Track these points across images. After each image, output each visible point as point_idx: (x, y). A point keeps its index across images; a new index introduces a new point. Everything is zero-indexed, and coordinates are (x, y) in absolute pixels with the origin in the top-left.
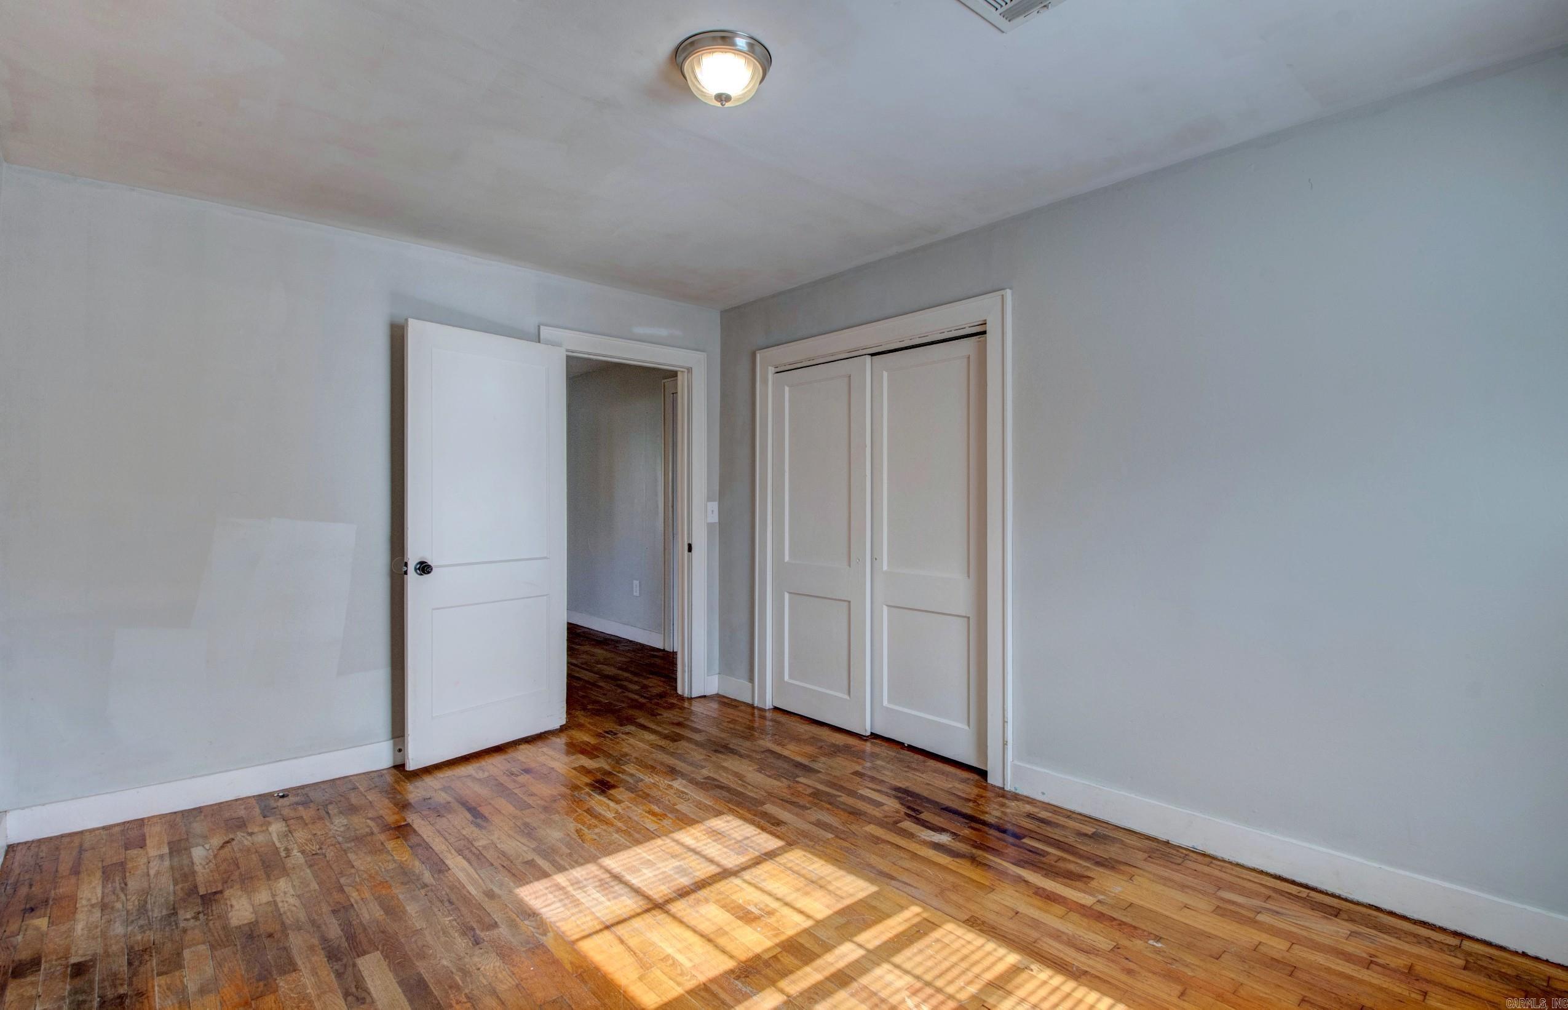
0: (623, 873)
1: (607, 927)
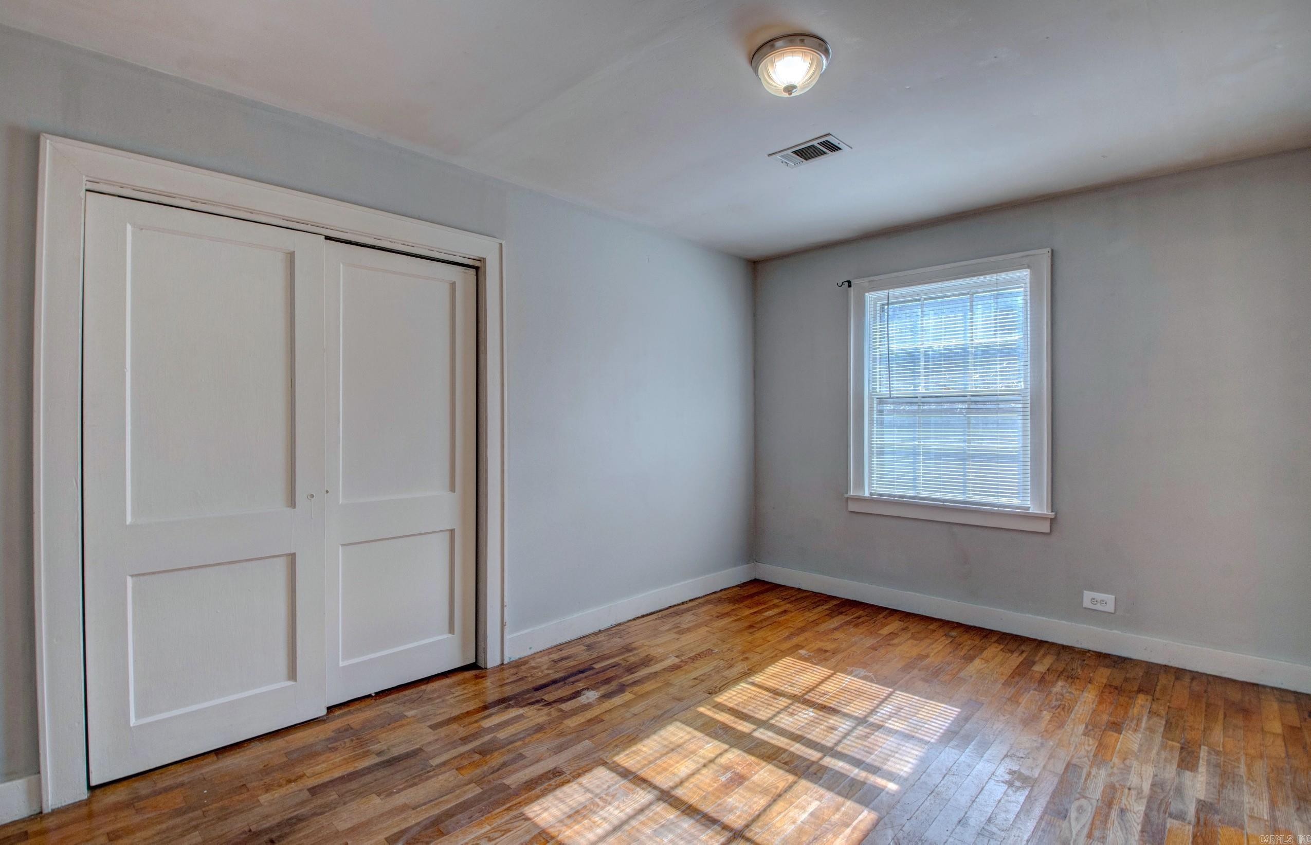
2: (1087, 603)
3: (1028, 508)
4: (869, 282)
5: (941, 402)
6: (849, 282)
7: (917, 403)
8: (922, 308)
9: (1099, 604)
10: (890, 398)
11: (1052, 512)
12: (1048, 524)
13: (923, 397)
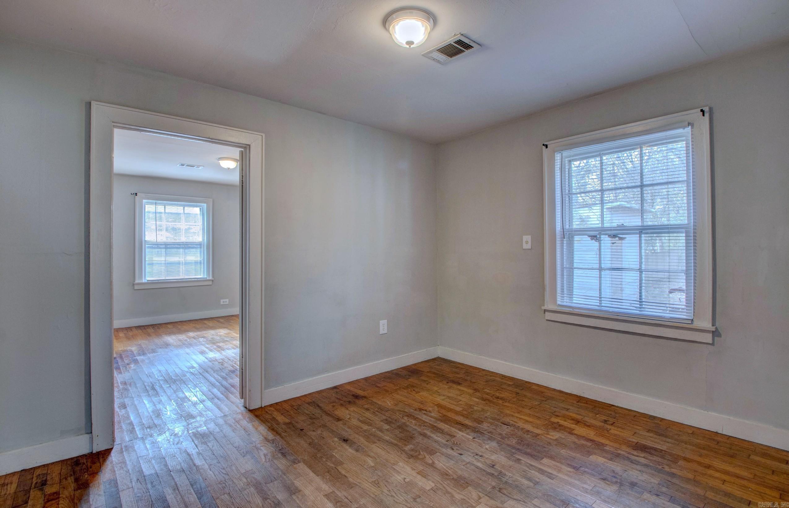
2: (222, 303)
10: (157, 242)
12: (211, 282)
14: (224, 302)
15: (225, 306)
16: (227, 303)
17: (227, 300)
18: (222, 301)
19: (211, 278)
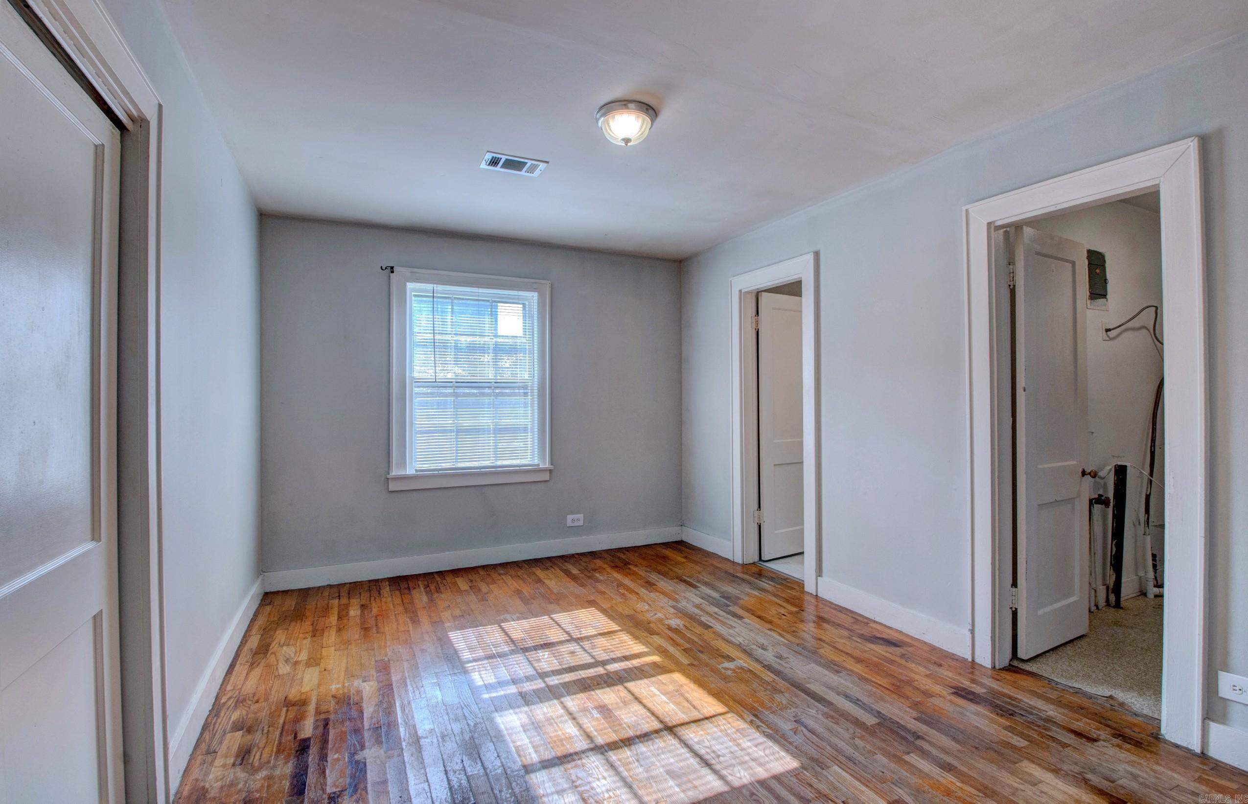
0: (698, 767)
1: (707, 718)
2: (569, 524)
3: (538, 465)
4: (412, 272)
5: (479, 387)
6: (392, 268)
7: (451, 387)
8: (452, 306)
9: (576, 522)
10: (436, 382)
11: (551, 465)
12: (548, 474)
13: (457, 382)
14: (573, 520)
15: (576, 530)
16: (581, 523)
17: (581, 516)
18: (570, 517)
19: (547, 465)
